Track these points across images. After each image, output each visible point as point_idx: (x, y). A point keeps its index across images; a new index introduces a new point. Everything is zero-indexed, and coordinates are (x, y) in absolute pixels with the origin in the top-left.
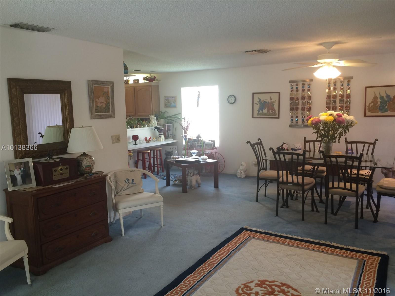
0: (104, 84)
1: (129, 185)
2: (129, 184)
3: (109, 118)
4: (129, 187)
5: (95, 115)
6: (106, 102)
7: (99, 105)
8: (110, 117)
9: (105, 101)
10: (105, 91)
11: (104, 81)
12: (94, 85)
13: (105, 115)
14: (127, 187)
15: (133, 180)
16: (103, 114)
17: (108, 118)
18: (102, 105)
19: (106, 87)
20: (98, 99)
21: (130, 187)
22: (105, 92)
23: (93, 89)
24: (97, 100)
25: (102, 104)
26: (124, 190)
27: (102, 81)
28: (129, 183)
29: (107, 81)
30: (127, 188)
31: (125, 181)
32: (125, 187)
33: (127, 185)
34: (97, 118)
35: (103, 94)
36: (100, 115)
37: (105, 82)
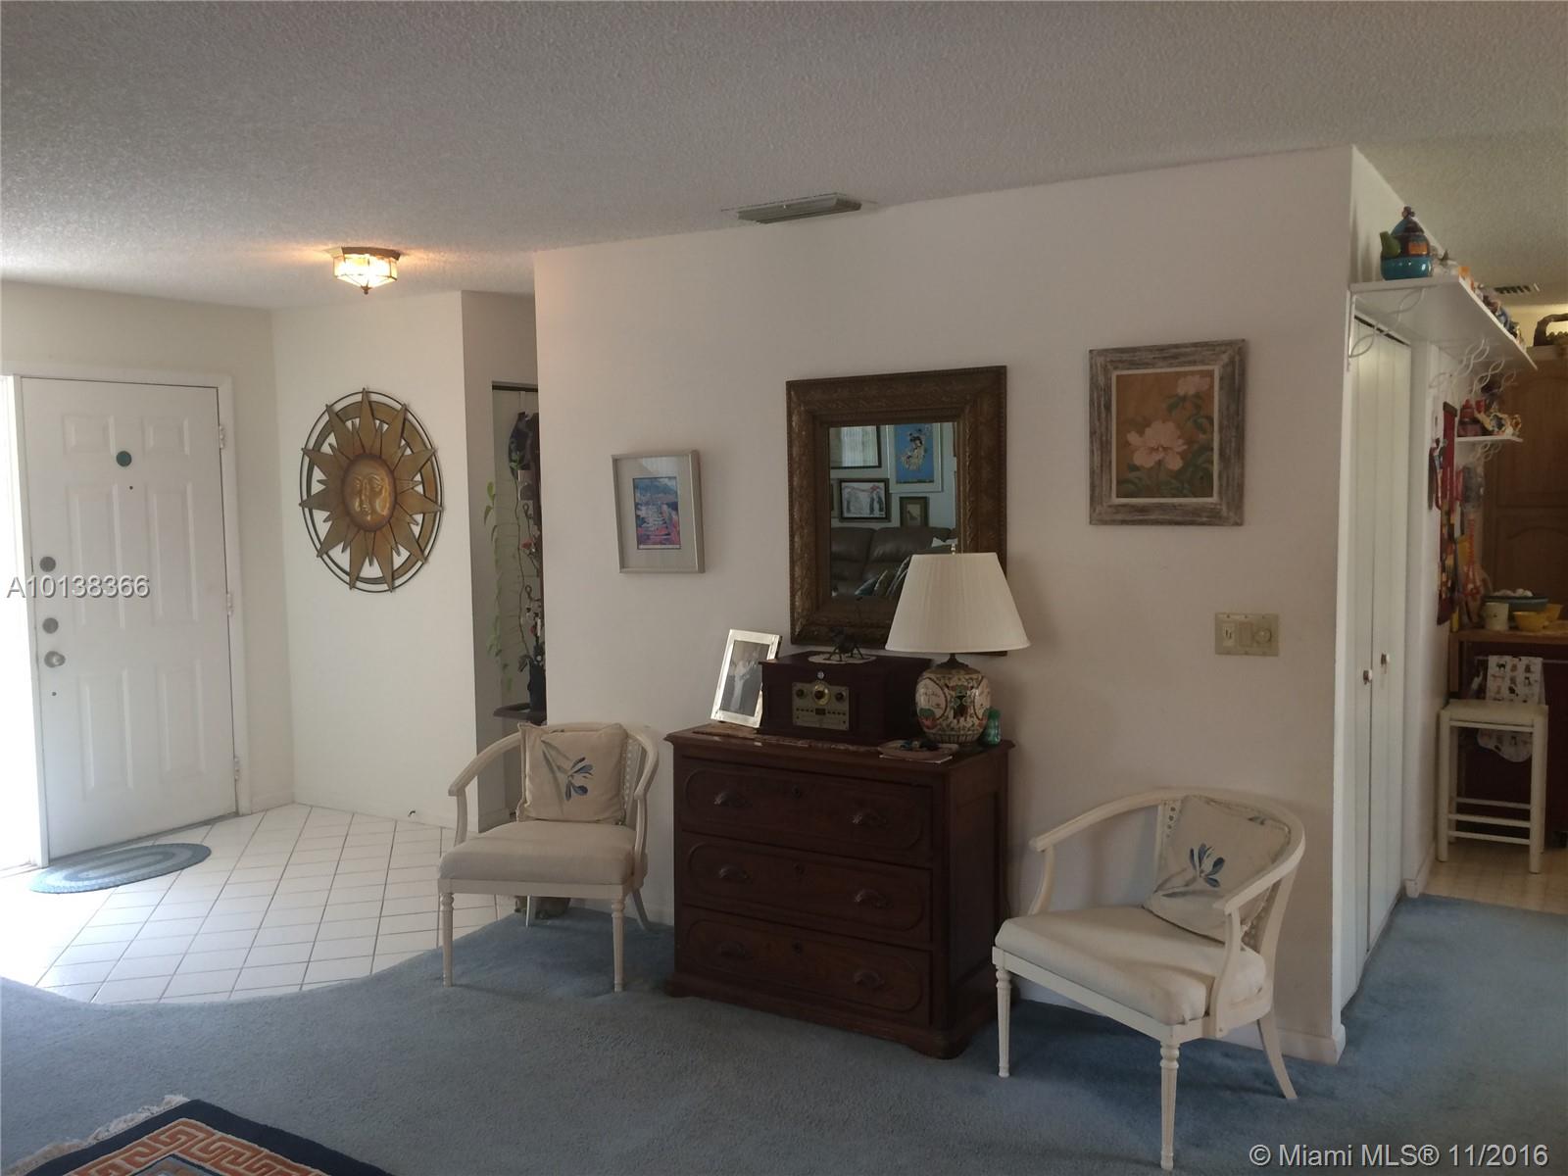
0: (1175, 357)
1: (1194, 880)
2: (1198, 873)
3: (1203, 524)
4: (1191, 888)
5: (1110, 506)
6: (1185, 447)
7: (1142, 459)
8: (1205, 519)
9: (1181, 441)
10: (1181, 392)
11: (1176, 346)
12: (1116, 368)
13: (1174, 506)
14: (1187, 885)
15: (1219, 862)
16: (1160, 506)
17: (1192, 523)
18: (1160, 463)
19: (1193, 373)
20: (1141, 433)
21: (1194, 893)
22: (1184, 398)
23: (1107, 389)
24: (1133, 438)
25: (1157, 457)
26: (1164, 895)
27: (1161, 349)
28: (1202, 872)
29: (1195, 345)
30: (1182, 889)
31: (1192, 851)
32: (1177, 884)
33: (1190, 874)
34: (1124, 522)
35: (1171, 408)
36: (1143, 510)
37: (1183, 350)
